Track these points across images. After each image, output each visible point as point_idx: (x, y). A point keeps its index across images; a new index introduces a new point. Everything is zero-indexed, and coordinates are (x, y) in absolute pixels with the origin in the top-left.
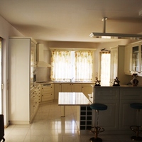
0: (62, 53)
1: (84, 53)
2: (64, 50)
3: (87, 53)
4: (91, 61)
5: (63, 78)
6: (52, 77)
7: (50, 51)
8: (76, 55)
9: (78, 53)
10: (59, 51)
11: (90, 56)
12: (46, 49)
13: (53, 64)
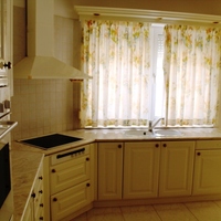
0: (122, 28)
1: (194, 34)
2: (127, 20)
3: (204, 34)
4: (215, 60)
5: (122, 117)
6: (86, 114)
7: (76, 21)
8: (168, 39)
9: (173, 32)
10: (110, 20)
11: (213, 44)
12: (63, 12)
13: (89, 68)
